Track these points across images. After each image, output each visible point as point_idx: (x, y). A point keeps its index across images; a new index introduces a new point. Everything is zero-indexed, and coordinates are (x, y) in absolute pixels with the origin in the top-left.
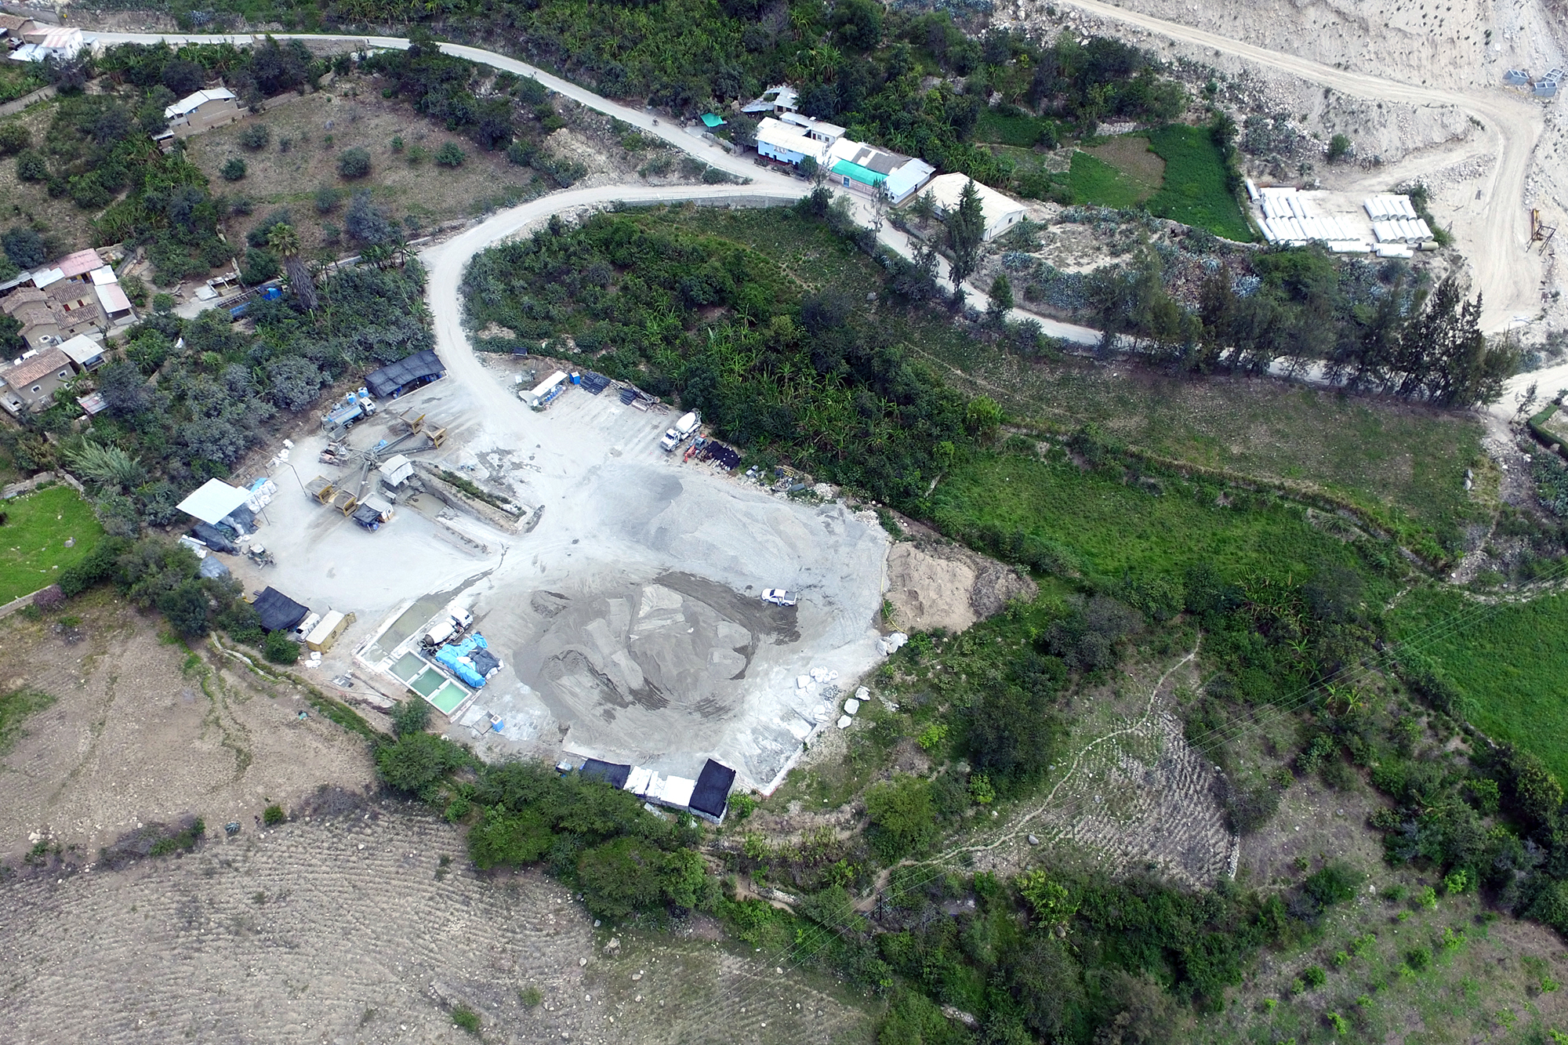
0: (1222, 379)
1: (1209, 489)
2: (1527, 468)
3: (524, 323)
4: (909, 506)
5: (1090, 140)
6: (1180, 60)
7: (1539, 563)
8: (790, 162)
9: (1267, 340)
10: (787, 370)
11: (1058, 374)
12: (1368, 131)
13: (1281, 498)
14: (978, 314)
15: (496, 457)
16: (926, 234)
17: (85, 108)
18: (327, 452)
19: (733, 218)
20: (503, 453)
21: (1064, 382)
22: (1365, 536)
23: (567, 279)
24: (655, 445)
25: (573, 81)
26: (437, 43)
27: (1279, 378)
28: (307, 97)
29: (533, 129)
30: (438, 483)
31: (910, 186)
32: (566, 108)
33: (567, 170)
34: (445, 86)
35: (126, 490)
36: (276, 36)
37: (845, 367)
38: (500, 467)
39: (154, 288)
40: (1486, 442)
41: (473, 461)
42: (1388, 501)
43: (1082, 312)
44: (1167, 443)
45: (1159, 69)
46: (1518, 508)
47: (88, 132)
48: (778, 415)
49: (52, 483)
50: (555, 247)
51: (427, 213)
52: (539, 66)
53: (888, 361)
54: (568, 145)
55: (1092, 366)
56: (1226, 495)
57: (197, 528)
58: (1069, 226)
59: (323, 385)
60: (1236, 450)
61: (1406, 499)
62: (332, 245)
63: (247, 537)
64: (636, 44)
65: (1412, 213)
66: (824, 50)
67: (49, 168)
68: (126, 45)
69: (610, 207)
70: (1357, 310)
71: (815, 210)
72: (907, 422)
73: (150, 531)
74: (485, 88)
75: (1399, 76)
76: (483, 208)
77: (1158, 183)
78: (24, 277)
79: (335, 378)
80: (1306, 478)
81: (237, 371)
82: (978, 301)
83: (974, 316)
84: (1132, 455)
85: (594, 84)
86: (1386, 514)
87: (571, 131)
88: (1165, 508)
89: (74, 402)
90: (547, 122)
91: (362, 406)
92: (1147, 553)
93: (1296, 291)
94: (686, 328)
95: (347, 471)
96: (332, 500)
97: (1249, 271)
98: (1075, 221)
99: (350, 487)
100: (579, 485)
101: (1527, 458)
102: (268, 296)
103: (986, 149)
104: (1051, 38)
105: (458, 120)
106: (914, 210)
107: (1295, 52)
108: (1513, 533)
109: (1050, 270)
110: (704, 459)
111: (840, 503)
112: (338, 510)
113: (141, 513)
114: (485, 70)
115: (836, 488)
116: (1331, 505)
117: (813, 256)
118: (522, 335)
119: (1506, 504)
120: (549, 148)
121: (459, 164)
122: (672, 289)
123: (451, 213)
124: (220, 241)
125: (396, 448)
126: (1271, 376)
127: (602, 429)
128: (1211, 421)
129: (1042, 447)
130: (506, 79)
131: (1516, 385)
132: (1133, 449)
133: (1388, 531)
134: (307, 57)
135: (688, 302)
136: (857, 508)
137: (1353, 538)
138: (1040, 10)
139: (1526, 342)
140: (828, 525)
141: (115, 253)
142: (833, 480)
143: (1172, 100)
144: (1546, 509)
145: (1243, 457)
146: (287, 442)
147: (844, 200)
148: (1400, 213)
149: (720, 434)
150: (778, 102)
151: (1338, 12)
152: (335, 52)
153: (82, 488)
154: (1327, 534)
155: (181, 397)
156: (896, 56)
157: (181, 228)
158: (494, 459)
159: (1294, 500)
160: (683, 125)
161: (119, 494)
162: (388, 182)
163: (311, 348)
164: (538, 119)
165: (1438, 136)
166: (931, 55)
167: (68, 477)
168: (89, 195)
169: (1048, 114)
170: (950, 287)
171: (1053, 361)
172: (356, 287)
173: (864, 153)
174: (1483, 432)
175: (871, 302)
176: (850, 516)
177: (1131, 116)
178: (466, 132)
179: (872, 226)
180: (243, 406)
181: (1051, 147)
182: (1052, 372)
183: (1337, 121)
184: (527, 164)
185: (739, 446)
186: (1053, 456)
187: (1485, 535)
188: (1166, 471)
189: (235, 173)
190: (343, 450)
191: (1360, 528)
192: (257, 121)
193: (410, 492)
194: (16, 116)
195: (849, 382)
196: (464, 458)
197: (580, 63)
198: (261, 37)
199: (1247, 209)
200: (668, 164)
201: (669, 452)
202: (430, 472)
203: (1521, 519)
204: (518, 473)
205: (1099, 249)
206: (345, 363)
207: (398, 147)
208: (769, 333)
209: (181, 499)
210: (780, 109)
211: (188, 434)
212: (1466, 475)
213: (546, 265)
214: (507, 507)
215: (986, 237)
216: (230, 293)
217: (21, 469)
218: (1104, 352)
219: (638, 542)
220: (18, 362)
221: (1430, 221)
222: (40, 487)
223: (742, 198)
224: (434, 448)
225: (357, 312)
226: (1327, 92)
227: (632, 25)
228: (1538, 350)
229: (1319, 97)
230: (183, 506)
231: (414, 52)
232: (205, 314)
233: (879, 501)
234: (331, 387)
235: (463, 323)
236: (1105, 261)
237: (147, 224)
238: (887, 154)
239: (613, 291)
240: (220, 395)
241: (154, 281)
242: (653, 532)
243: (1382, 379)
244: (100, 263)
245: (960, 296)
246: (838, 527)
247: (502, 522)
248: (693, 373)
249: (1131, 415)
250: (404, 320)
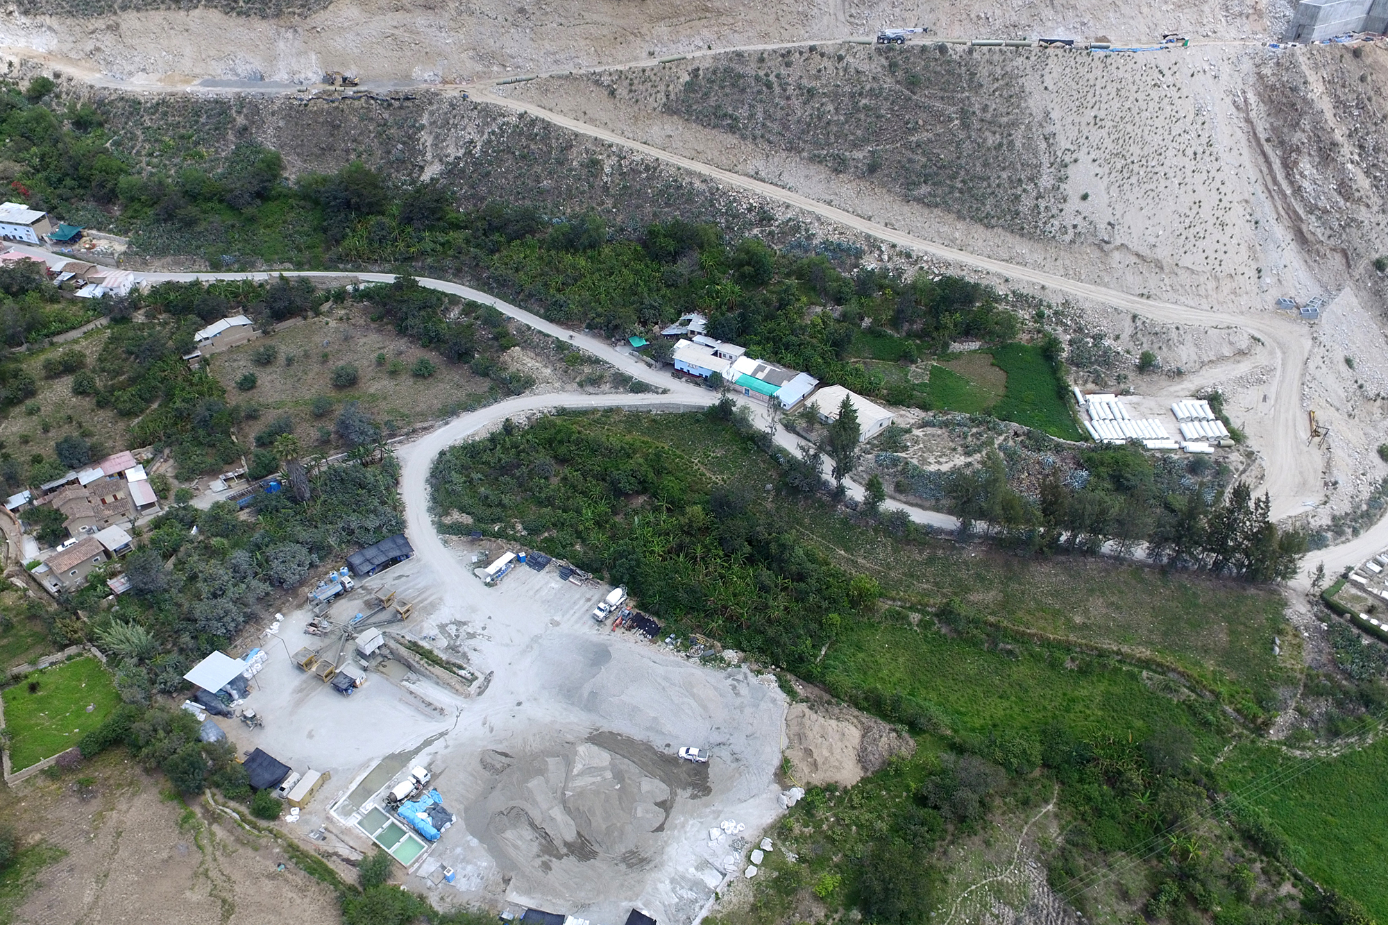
0: (1063, 558)
1: (1057, 654)
2: (1326, 635)
3: (481, 510)
4: (803, 670)
5: (945, 355)
6: (1014, 292)
7: (1343, 720)
8: (701, 376)
9: (1098, 527)
10: (699, 551)
11: (926, 554)
12: (1170, 348)
13: (1120, 661)
14: (857, 504)
15: (454, 627)
16: (814, 436)
17: (131, 334)
18: (312, 625)
19: (654, 421)
20: (460, 624)
21: (931, 561)
22: (1193, 696)
23: (517, 472)
24: (586, 618)
25: (526, 309)
26: (417, 278)
27: (1110, 557)
28: (310, 321)
29: (491, 347)
30: (404, 652)
31: (799, 396)
32: (519, 330)
33: (518, 381)
34: (422, 313)
35: (141, 661)
36: (286, 274)
37: (747, 549)
38: (457, 636)
39: (176, 482)
40: (1288, 612)
41: (434, 632)
42: (1210, 665)
43: (943, 502)
44: (1020, 614)
45: (998, 299)
46: (1321, 671)
47: (132, 353)
48: (691, 591)
49: (80, 655)
50: (508, 444)
51: (403, 416)
52: (497, 296)
53: (784, 545)
54: (521, 360)
55: (954, 547)
56: (1073, 660)
57: (199, 694)
58: (929, 430)
59: (312, 565)
60: (1078, 620)
61: (1225, 663)
62: (324, 444)
63: (241, 701)
64: (576, 281)
65: (1212, 416)
66: (727, 285)
67: (99, 383)
68: (168, 283)
69: (554, 411)
70: (1170, 499)
71: (722, 416)
72: (800, 597)
73: (159, 698)
74: (454, 314)
75: (1192, 304)
76: (449, 412)
77: (1002, 391)
78: (71, 476)
79: (321, 559)
80: (1139, 644)
81: (240, 556)
82: (856, 492)
83: (853, 505)
84: (991, 625)
85: (542, 311)
86: (1210, 676)
87: (523, 348)
88: (1021, 671)
89: (104, 583)
90: (503, 341)
91: (342, 584)
92: (1008, 711)
93: (1120, 483)
94: (615, 513)
95: (327, 641)
96: (314, 669)
97: (1079, 465)
98: (934, 426)
99: (329, 657)
100: (524, 652)
101: (1324, 626)
102: (270, 489)
103: (861, 366)
104: (909, 275)
105: (431, 340)
106: (802, 415)
107: (1106, 285)
108: (1319, 694)
109: (915, 468)
110: (629, 628)
111: (744, 667)
112: (318, 677)
113: (153, 683)
114: (454, 300)
115: (741, 654)
116: (1162, 669)
117: (720, 453)
118: (478, 520)
119: (1310, 668)
120: (505, 362)
121: (430, 375)
122: (604, 480)
123: (423, 416)
124: (233, 443)
125: (370, 621)
126: (1104, 556)
127: (543, 602)
128: (1056, 594)
129: (915, 617)
130: (471, 306)
131: (1308, 563)
132: (991, 619)
133: (1212, 692)
134: (311, 290)
135: (617, 492)
136: (759, 672)
137: (1183, 697)
138: (900, 254)
139: (1315, 524)
140: (734, 688)
141: (146, 453)
142: (738, 647)
143: (1009, 324)
144: (1344, 672)
145: (1085, 626)
146: (278, 616)
147: (746, 408)
148: (1202, 415)
149: (642, 606)
150: (691, 327)
151: (1138, 255)
152: (335, 285)
153: (104, 660)
154: (1161, 694)
155: (193, 578)
156: (786, 291)
157: (201, 432)
158: (452, 630)
159: (1130, 664)
160: (614, 345)
161: (136, 666)
162: (372, 390)
163: (303, 535)
164: (496, 338)
165: (1227, 351)
166: (814, 289)
167: (94, 649)
168: (128, 405)
169: (909, 335)
170: (834, 482)
171: (920, 544)
172: (342, 480)
173: (760, 369)
174: (1285, 604)
175: (768, 492)
176: (753, 679)
177: (977, 337)
178: (437, 349)
179: (768, 430)
180: (244, 586)
181: (913, 362)
182: (920, 553)
183: (1144, 340)
184: (486, 375)
185: (659, 617)
186: (924, 625)
187: (1295, 695)
188: (1020, 638)
189: (248, 384)
190: (325, 624)
191: (1188, 688)
192: (269, 342)
193: (380, 659)
194: (76, 341)
195: (750, 560)
196: (427, 629)
197: (530, 296)
198: (276, 274)
199: (1076, 413)
200: (601, 377)
201: (600, 622)
202: (397, 641)
203: (1324, 681)
204: (472, 642)
205: (954, 449)
206: (330, 546)
207: (381, 361)
208: (684, 520)
209: (188, 669)
210: (692, 332)
211: (197, 613)
212: (1274, 642)
213: (500, 460)
214: (462, 673)
215: (862, 439)
216: (239, 487)
217: (55, 643)
218: (963, 535)
219: (572, 704)
220: (60, 548)
221: (1226, 422)
222: (69, 658)
223: (661, 405)
224: (402, 620)
225: (342, 502)
226: (1134, 317)
227: (573, 267)
228: (1326, 531)
229: (1128, 322)
230: (189, 676)
231: (398, 286)
232: (217, 506)
233: (778, 666)
234: (317, 567)
235: (430, 510)
236: (960, 460)
237: (174, 430)
238: (779, 369)
239: (555, 481)
240: (226, 578)
241: (176, 477)
242: (586, 695)
243: (1197, 560)
244: (133, 462)
245: (841, 490)
246: (743, 689)
247: (458, 687)
248: (621, 555)
249: (988, 589)
250: (380, 508)
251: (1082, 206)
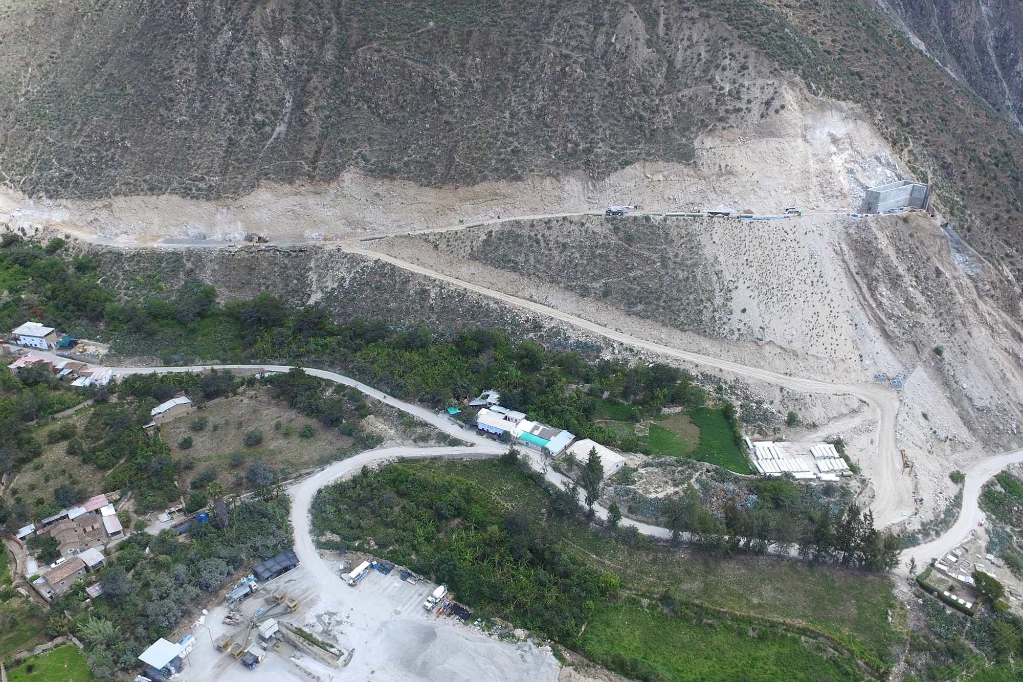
0: (743, 557)
1: (743, 626)
2: (922, 607)
3: (346, 532)
4: (570, 642)
5: (658, 416)
6: (702, 374)
7: (938, 669)
8: (496, 433)
9: (764, 533)
10: (497, 557)
11: (651, 557)
12: (806, 409)
13: (785, 630)
14: (603, 522)
15: (327, 617)
16: (572, 474)
17: (108, 411)
18: (228, 617)
19: (464, 465)
20: (331, 614)
21: (654, 561)
22: (837, 654)
23: (371, 504)
24: (420, 606)
25: (377, 389)
26: (304, 369)
27: (774, 555)
28: (230, 399)
29: (354, 415)
30: (292, 636)
31: (562, 447)
32: (373, 404)
33: (372, 439)
34: (307, 393)
35: (108, 646)
36: (216, 367)
37: (529, 555)
38: (329, 624)
39: (135, 516)
40: (896, 592)
41: (313, 621)
42: (846, 631)
43: (661, 519)
44: (716, 597)
45: (692, 378)
46: (920, 633)
47: (108, 424)
48: (492, 586)
49: (64, 643)
50: (365, 484)
51: (292, 465)
52: (359, 380)
53: (554, 552)
54: (374, 424)
55: (669, 551)
56: (754, 630)
57: (147, 670)
58: (650, 469)
59: (229, 573)
60: (755, 601)
61: (856, 629)
62: (238, 486)
63: (177, 675)
64: (412, 370)
65: (837, 455)
66: (513, 371)
67: (85, 447)
68: (135, 375)
69: (396, 460)
70: (812, 514)
71: (511, 463)
72: (566, 590)
73: (119, 674)
74: (329, 393)
75: (819, 379)
76: (324, 462)
77: (697, 441)
78: (63, 513)
79: (235, 569)
80: (797, 617)
81: (180, 569)
82: (602, 514)
83: (600, 523)
84: (697, 606)
85: (389, 390)
86: (846, 639)
87: (376, 416)
88: (719, 639)
89: (84, 590)
90: (362, 411)
91: (250, 587)
92: (712, 669)
93: (777, 504)
94: (439, 532)
95: (239, 629)
96: (229, 650)
97: (751, 492)
98: (652, 466)
99: (239, 640)
100: (375, 634)
101: (920, 601)
102: (200, 520)
103: (603, 425)
104: (633, 363)
105: (312, 411)
106: (564, 460)
107: (762, 367)
108: (920, 650)
109: (641, 496)
110: (449, 615)
111: (529, 641)
112: (232, 656)
113: (116, 662)
114: (329, 383)
115: (527, 632)
116: (814, 635)
117: (510, 487)
118: (344, 538)
119: (913, 631)
120: (363, 426)
121: (312, 436)
122: (431, 508)
123: (307, 464)
124: (175, 486)
125: (269, 614)
126: (770, 555)
127: (389, 597)
128: (740, 583)
129: (645, 602)
130: (341, 388)
131: (905, 556)
132: (697, 602)
133: (848, 650)
134: (232, 378)
135: (440, 516)
136: (540, 645)
137: (830, 655)
138: (626, 349)
139: (910, 528)
140: (522, 656)
141: (115, 496)
142: (525, 627)
143: (700, 395)
144: (935, 633)
145: (760, 605)
146: (205, 611)
147: (526, 456)
148: (831, 454)
149: (458, 598)
150: (489, 400)
151: (781, 348)
152: (248, 374)
153: (82, 647)
154: (814, 653)
155: (146, 585)
156: (552, 375)
157: (154, 480)
158: (326, 619)
159: (793, 632)
160: (437, 413)
161: (105, 650)
162: (271, 447)
163: (224, 552)
164: (357, 409)
165: (845, 410)
166: (570, 373)
167: (74, 639)
168: (105, 461)
169: (634, 403)
170: (587, 507)
171: (647, 549)
172: (251, 512)
173: (536, 428)
174: (893, 586)
175: (543, 514)
176: (535, 650)
177: (679, 404)
178: (317, 417)
179: (542, 471)
180: (181, 590)
181: (638, 421)
182: (647, 555)
183: (789, 404)
184: (350, 434)
185: (470, 606)
186: (652, 607)
187: (904, 651)
188: (717, 615)
189: (186, 444)
190: (238, 617)
191: (833, 648)
192: (202, 414)
193: (275, 641)
194: (70, 417)
195: (532, 563)
196: (308, 619)
197: (381, 380)
198: (208, 367)
199: (747, 455)
200: (429, 435)
201: (428, 611)
202: (287, 628)
203: (922, 640)
204: (340, 628)
205: (667, 482)
206: (241, 560)
207: (278, 427)
208: (486, 536)
209: (142, 652)
210: (490, 404)
211: (149, 611)
212: (887, 613)
213: (359, 495)
214: (333, 650)
215: (605, 476)
216: (179, 518)
217: (47, 635)
218: (675, 542)
219: (410, 671)
220: (53, 566)
221: (847, 459)
222: (56, 646)
223: (469, 454)
224: (291, 612)
225: (251, 528)
226: (782, 389)
227: (410, 360)
228: (917, 533)
229: (778, 392)
230: (142, 657)
231: (291, 374)
232: (164, 532)
233: (552, 640)
234: (232, 575)
235: (311, 532)
236: (670, 490)
237: (136, 478)
238: (549, 428)
239: (397, 509)
240: (170, 584)
241: (136, 512)
242: (419, 664)
243: (832, 556)
244: (106, 502)
245: (592, 513)
246: (529, 658)
247: (330, 661)
248: (442, 561)
249: (694, 581)
250: (277, 532)
251: (742, 316)
